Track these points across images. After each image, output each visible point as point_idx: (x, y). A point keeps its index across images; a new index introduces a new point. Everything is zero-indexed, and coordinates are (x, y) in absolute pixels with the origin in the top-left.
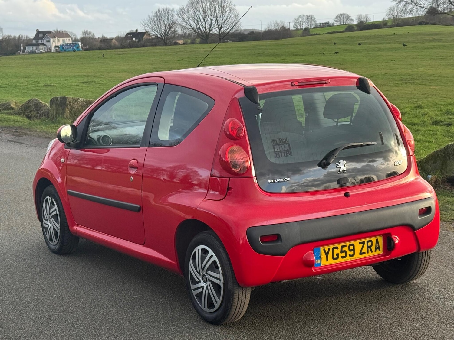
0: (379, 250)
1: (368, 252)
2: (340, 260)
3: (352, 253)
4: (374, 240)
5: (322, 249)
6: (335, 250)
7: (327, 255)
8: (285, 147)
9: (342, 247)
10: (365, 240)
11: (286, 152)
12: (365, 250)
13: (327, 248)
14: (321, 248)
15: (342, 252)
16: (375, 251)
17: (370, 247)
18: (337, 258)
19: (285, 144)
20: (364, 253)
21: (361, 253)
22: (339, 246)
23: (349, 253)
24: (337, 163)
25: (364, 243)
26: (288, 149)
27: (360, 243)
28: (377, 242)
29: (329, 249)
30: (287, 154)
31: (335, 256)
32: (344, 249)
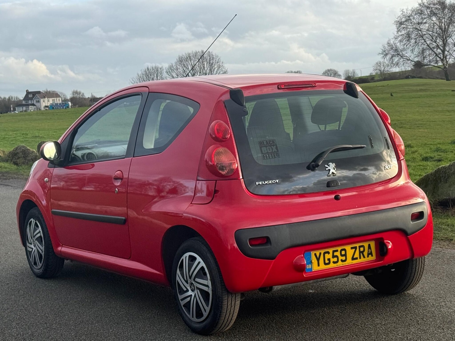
0: (372, 256)
1: (360, 258)
2: (332, 265)
3: (344, 258)
4: (366, 245)
5: (313, 253)
6: (326, 255)
7: (318, 259)
8: (272, 149)
9: (334, 252)
10: (357, 245)
11: (274, 154)
12: (357, 255)
13: (318, 253)
15: (334, 256)
16: (368, 257)
17: (362, 252)
18: (329, 263)
19: (272, 145)
20: (357, 259)
21: (353, 259)
22: (331, 250)
23: (340, 258)
24: (326, 166)
26: (276, 151)
27: (352, 248)
28: (369, 247)
29: (320, 254)
30: (274, 155)
31: (327, 262)
32: (336, 254)
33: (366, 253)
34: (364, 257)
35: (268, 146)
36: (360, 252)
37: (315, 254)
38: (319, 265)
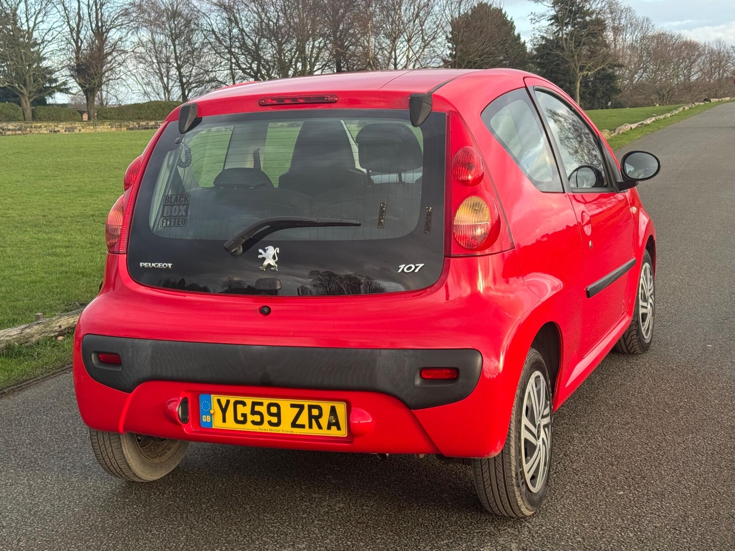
0: (339, 428)
1: (311, 426)
2: (249, 427)
3: (274, 420)
4: (326, 406)
5: (214, 398)
6: (239, 406)
7: (224, 411)
8: (180, 211)
9: (254, 404)
10: (306, 403)
11: (179, 219)
12: (304, 419)
13: (224, 399)
14: (212, 396)
15: (253, 412)
16: (329, 428)
17: (317, 418)
18: (244, 422)
19: (182, 205)
20: (303, 426)
21: (294, 425)
22: (249, 401)
23: (267, 418)
24: (261, 251)
25: (301, 407)
26: (184, 214)
27: (293, 406)
28: (333, 411)
29: (228, 402)
30: (179, 221)
31: (240, 418)
32: (257, 408)
33: (324, 421)
34: (320, 427)
35: (176, 205)
36: (311, 417)
37: (219, 401)
38: (224, 420)
